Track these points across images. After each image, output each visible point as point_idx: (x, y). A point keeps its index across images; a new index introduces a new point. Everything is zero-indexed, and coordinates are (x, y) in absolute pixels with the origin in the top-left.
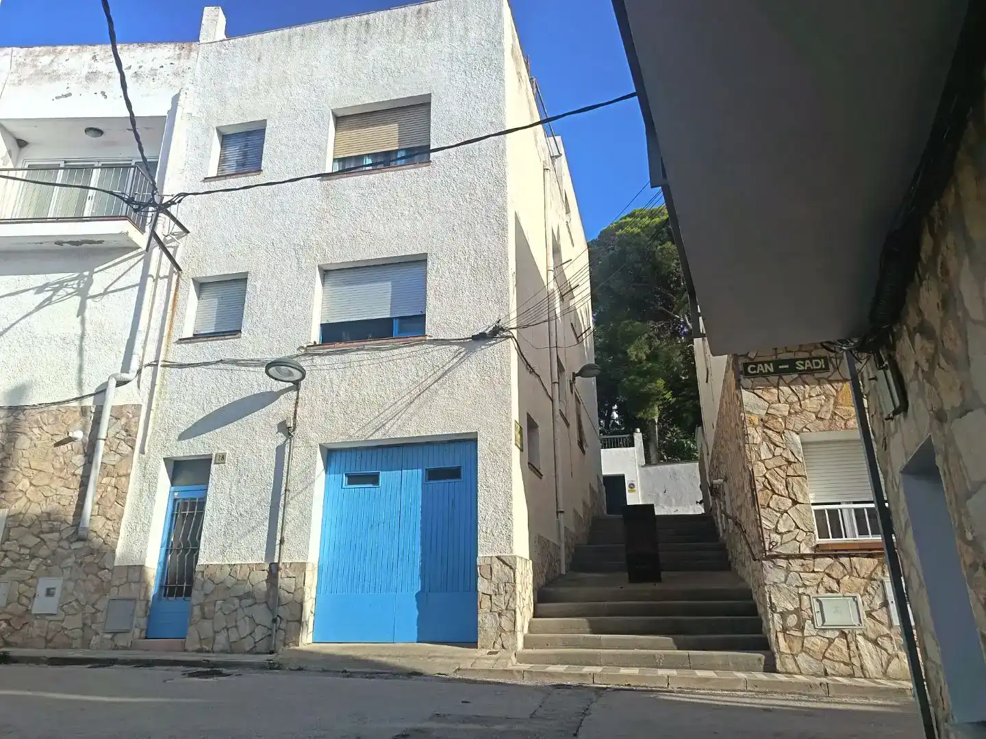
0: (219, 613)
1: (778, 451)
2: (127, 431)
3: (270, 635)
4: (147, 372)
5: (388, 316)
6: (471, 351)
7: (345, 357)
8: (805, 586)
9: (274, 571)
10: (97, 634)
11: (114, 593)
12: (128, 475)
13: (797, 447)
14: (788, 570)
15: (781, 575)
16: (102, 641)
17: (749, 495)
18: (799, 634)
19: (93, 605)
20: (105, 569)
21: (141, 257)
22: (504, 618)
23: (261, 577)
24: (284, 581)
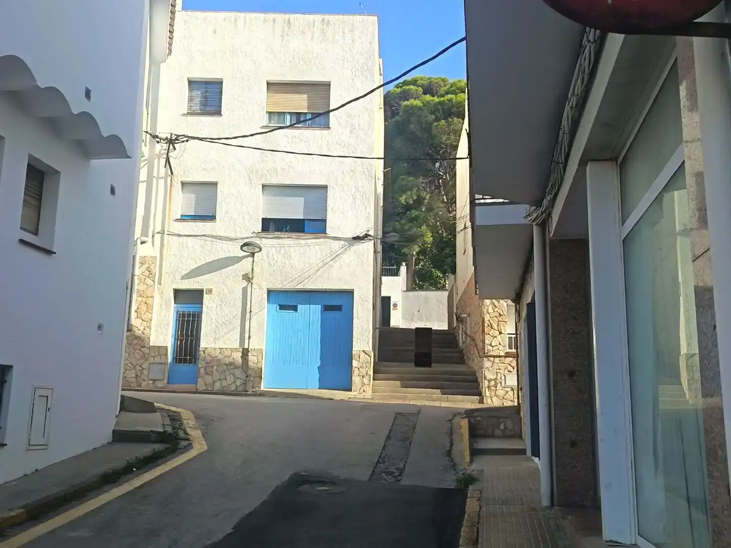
0: (216, 372)
1: (496, 309)
2: (149, 271)
3: (245, 383)
4: (158, 237)
5: (302, 218)
6: (351, 245)
7: (280, 241)
8: (500, 369)
9: (245, 353)
10: (144, 381)
11: (152, 360)
12: (152, 297)
13: (504, 308)
14: (493, 362)
15: (490, 364)
16: (148, 384)
17: (481, 328)
18: (495, 389)
19: (140, 366)
20: (145, 347)
21: (146, 162)
22: (364, 379)
23: (238, 356)
24: (252, 358)
